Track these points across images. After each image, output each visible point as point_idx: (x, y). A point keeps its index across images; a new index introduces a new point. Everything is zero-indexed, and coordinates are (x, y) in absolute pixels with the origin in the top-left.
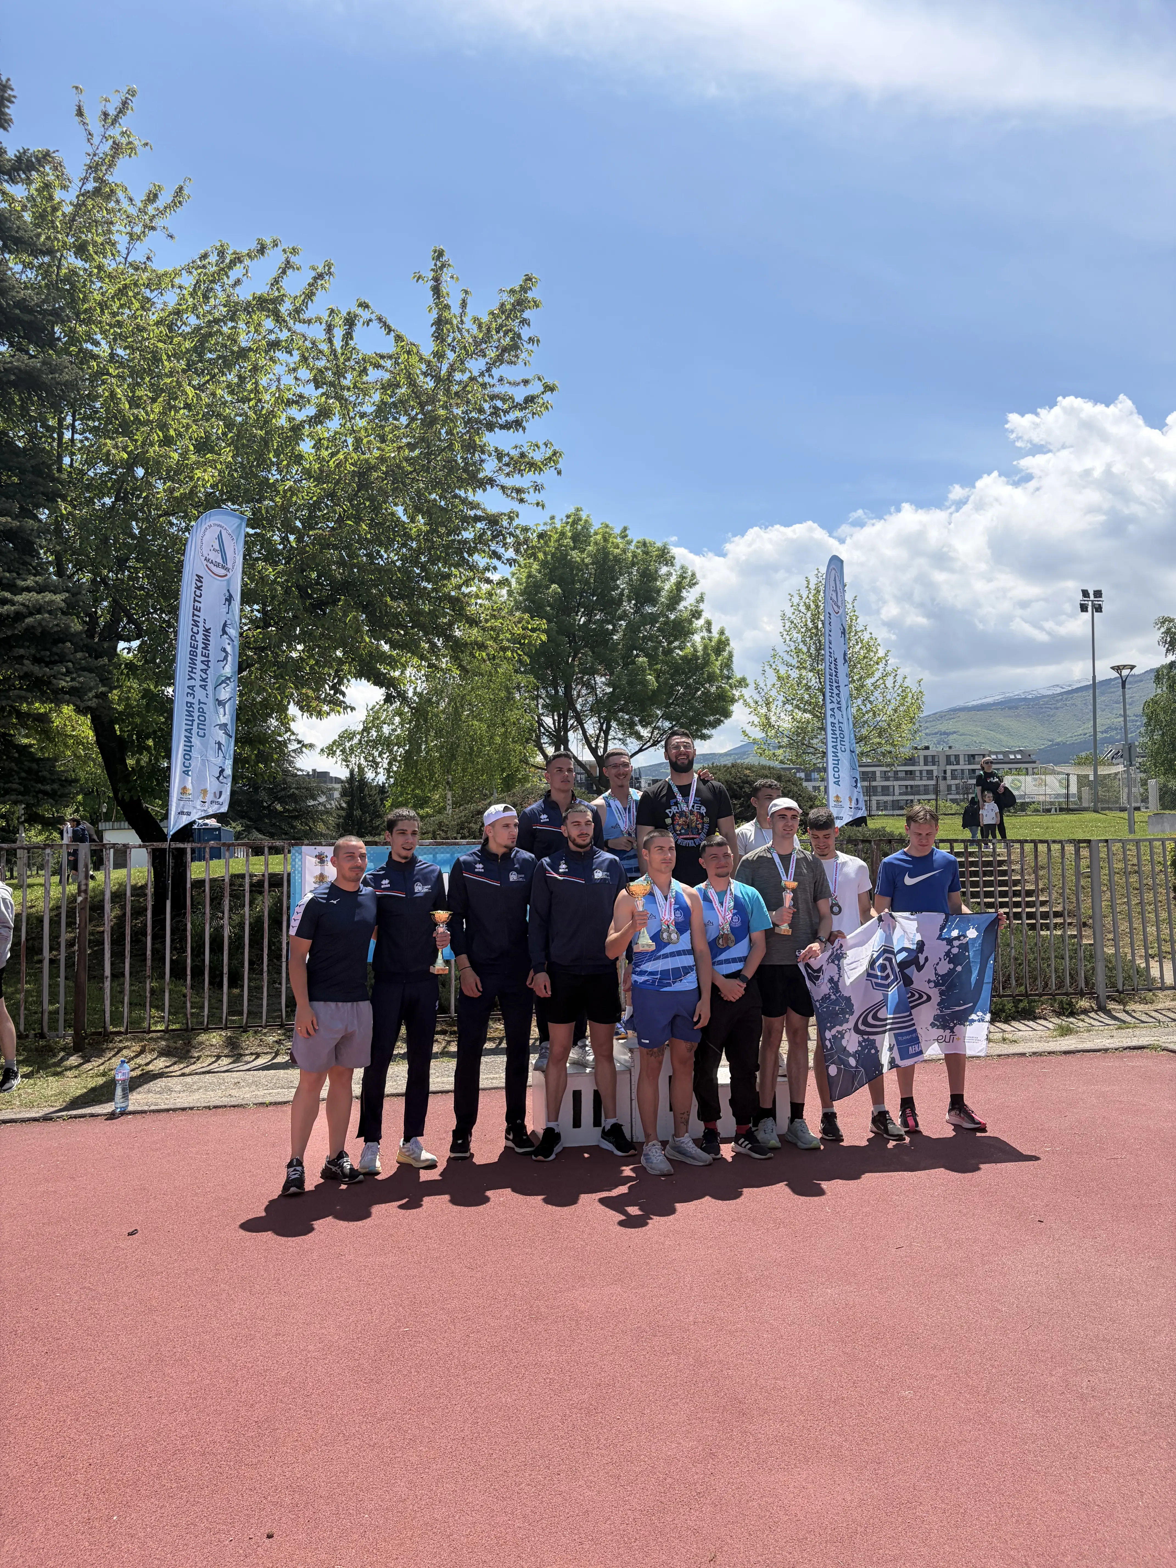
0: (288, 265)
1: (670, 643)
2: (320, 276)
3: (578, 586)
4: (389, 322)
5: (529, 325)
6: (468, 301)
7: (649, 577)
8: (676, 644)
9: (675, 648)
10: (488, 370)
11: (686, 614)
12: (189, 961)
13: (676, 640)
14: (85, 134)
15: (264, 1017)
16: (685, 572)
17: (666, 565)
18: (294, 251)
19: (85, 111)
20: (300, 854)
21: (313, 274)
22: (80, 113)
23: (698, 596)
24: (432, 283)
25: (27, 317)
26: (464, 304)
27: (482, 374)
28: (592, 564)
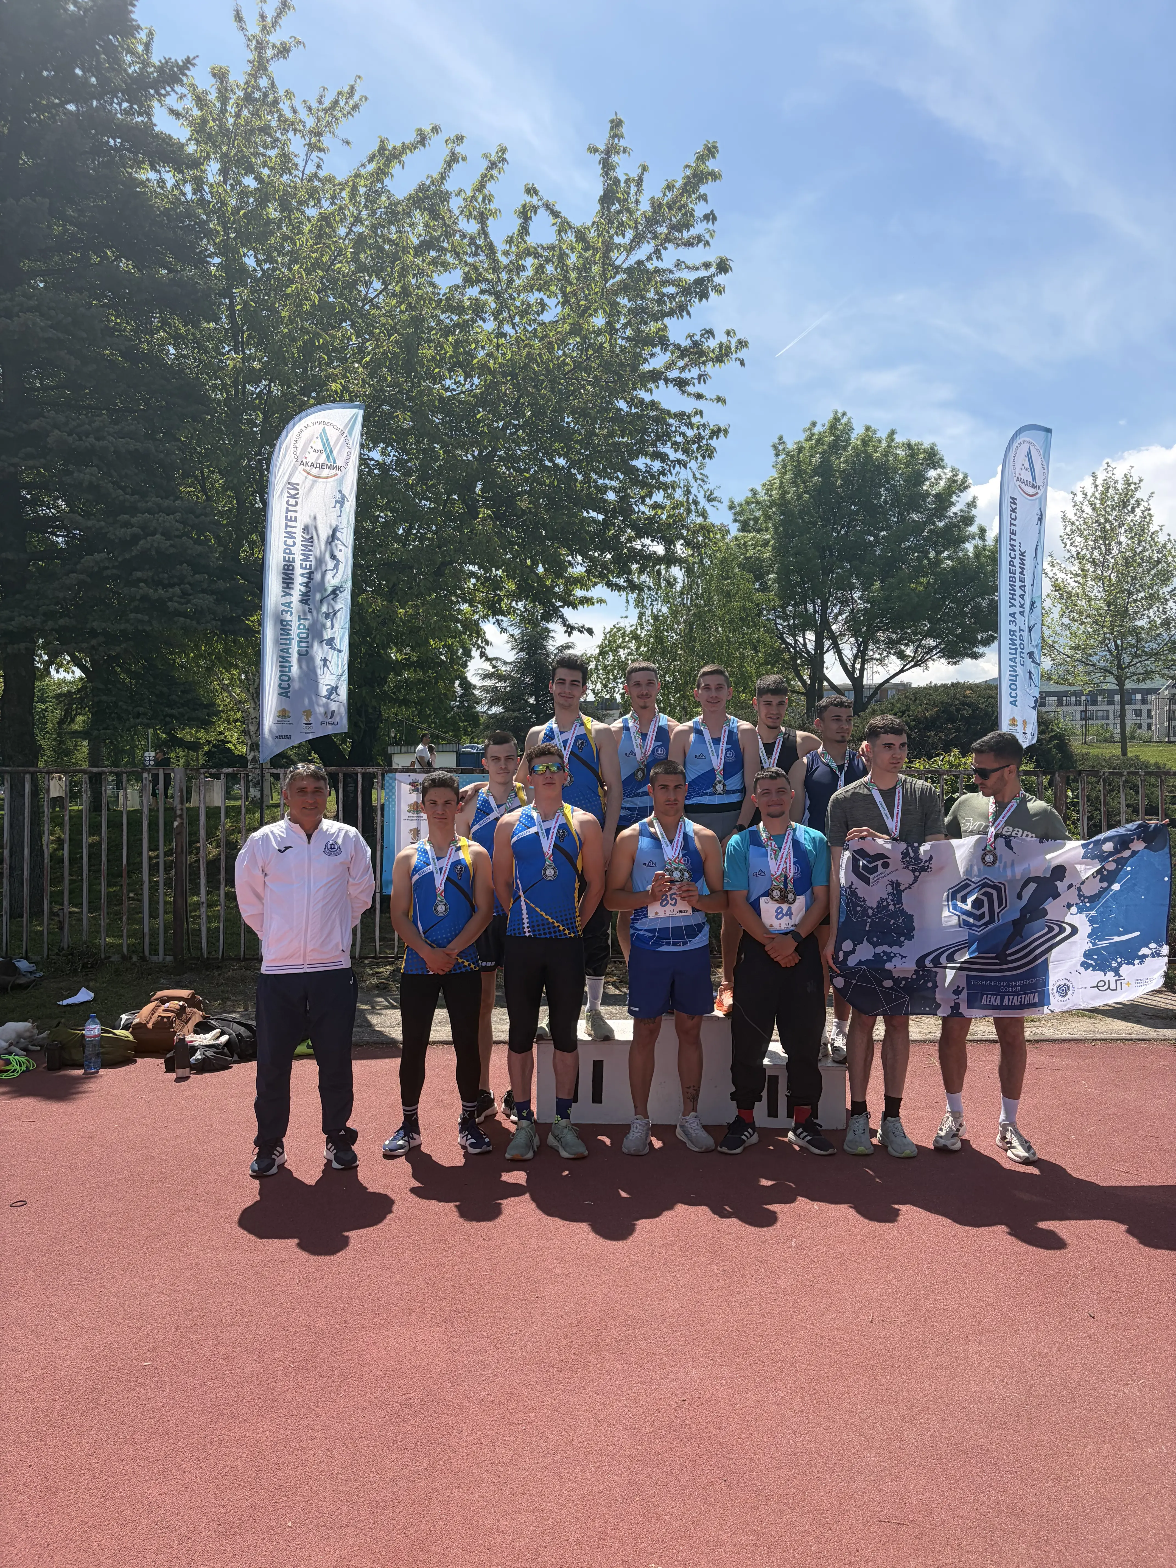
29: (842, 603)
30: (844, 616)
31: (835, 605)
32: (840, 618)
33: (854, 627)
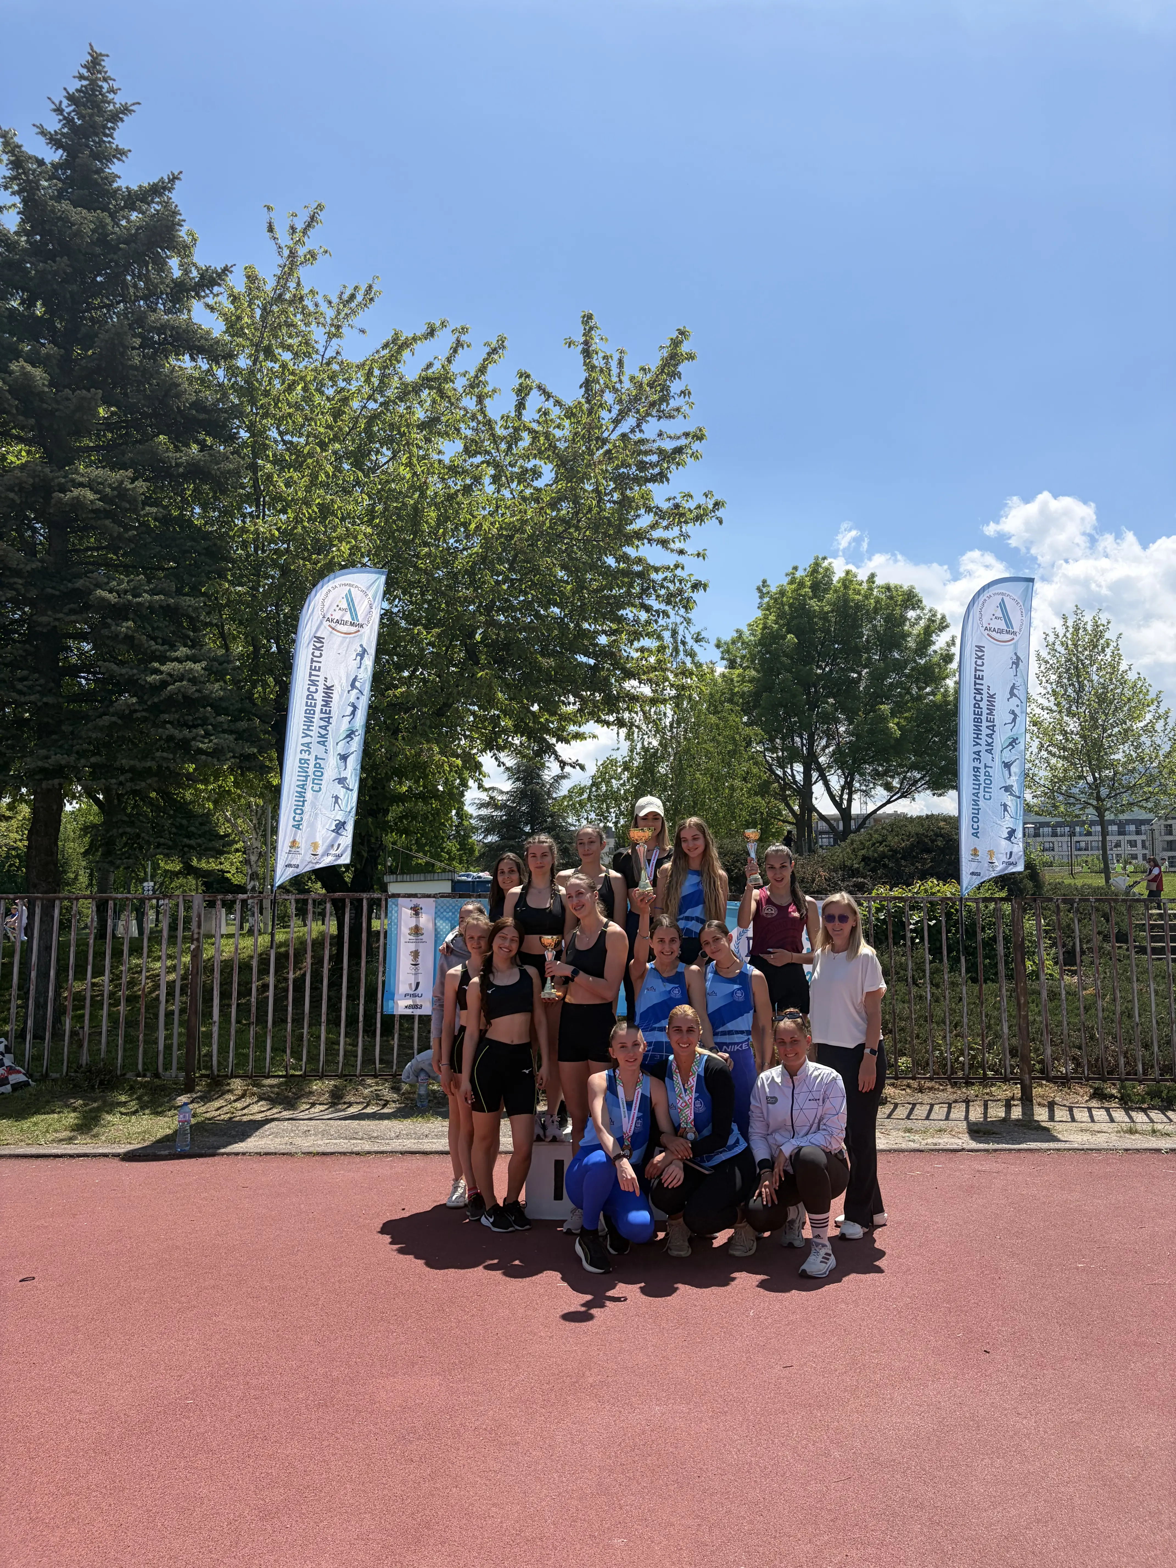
0: (459, 344)
1: (921, 689)
2: (494, 351)
3: (819, 634)
4: (549, 389)
5: (680, 378)
6: (625, 360)
7: (895, 622)
8: (928, 690)
9: (928, 694)
10: (638, 426)
11: (935, 659)
12: (290, 1009)
13: (927, 685)
14: (275, 247)
15: (359, 1067)
16: (934, 615)
17: (914, 609)
18: (464, 330)
19: (276, 227)
20: (397, 905)
21: (488, 350)
22: (271, 229)
23: (948, 639)
24: (581, 347)
25: (203, 416)
26: (621, 363)
27: (633, 431)
28: (832, 612)
29: (828, 736)
30: (831, 749)
31: (821, 738)
32: (827, 751)
33: (839, 760)
